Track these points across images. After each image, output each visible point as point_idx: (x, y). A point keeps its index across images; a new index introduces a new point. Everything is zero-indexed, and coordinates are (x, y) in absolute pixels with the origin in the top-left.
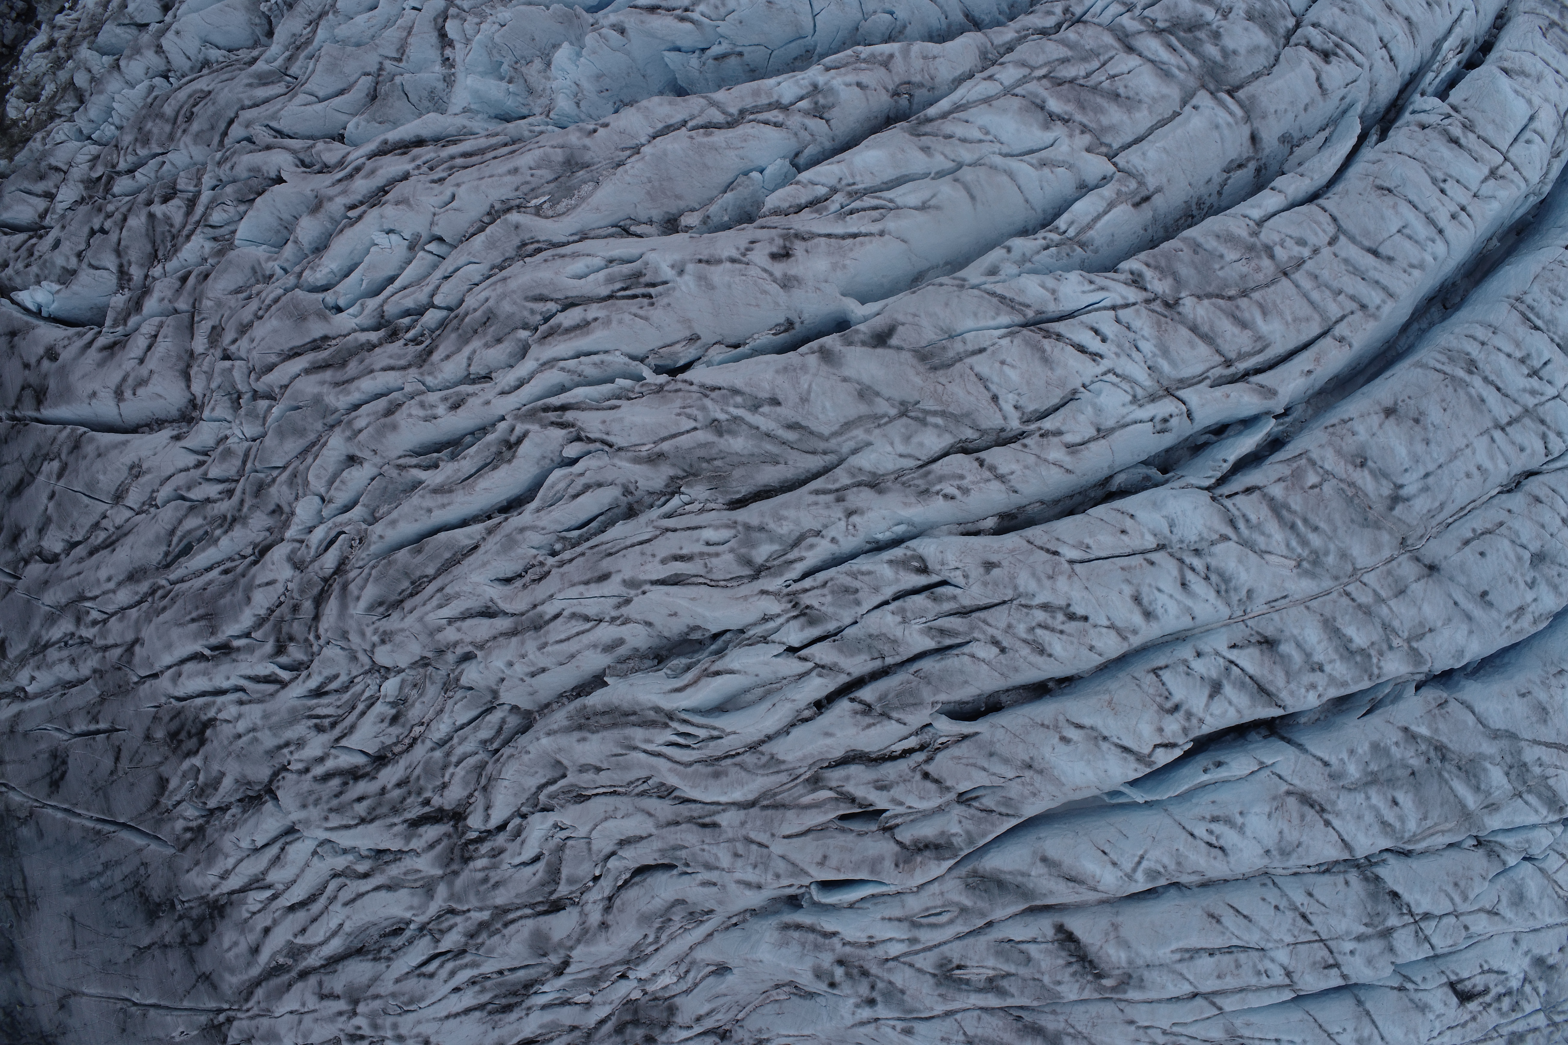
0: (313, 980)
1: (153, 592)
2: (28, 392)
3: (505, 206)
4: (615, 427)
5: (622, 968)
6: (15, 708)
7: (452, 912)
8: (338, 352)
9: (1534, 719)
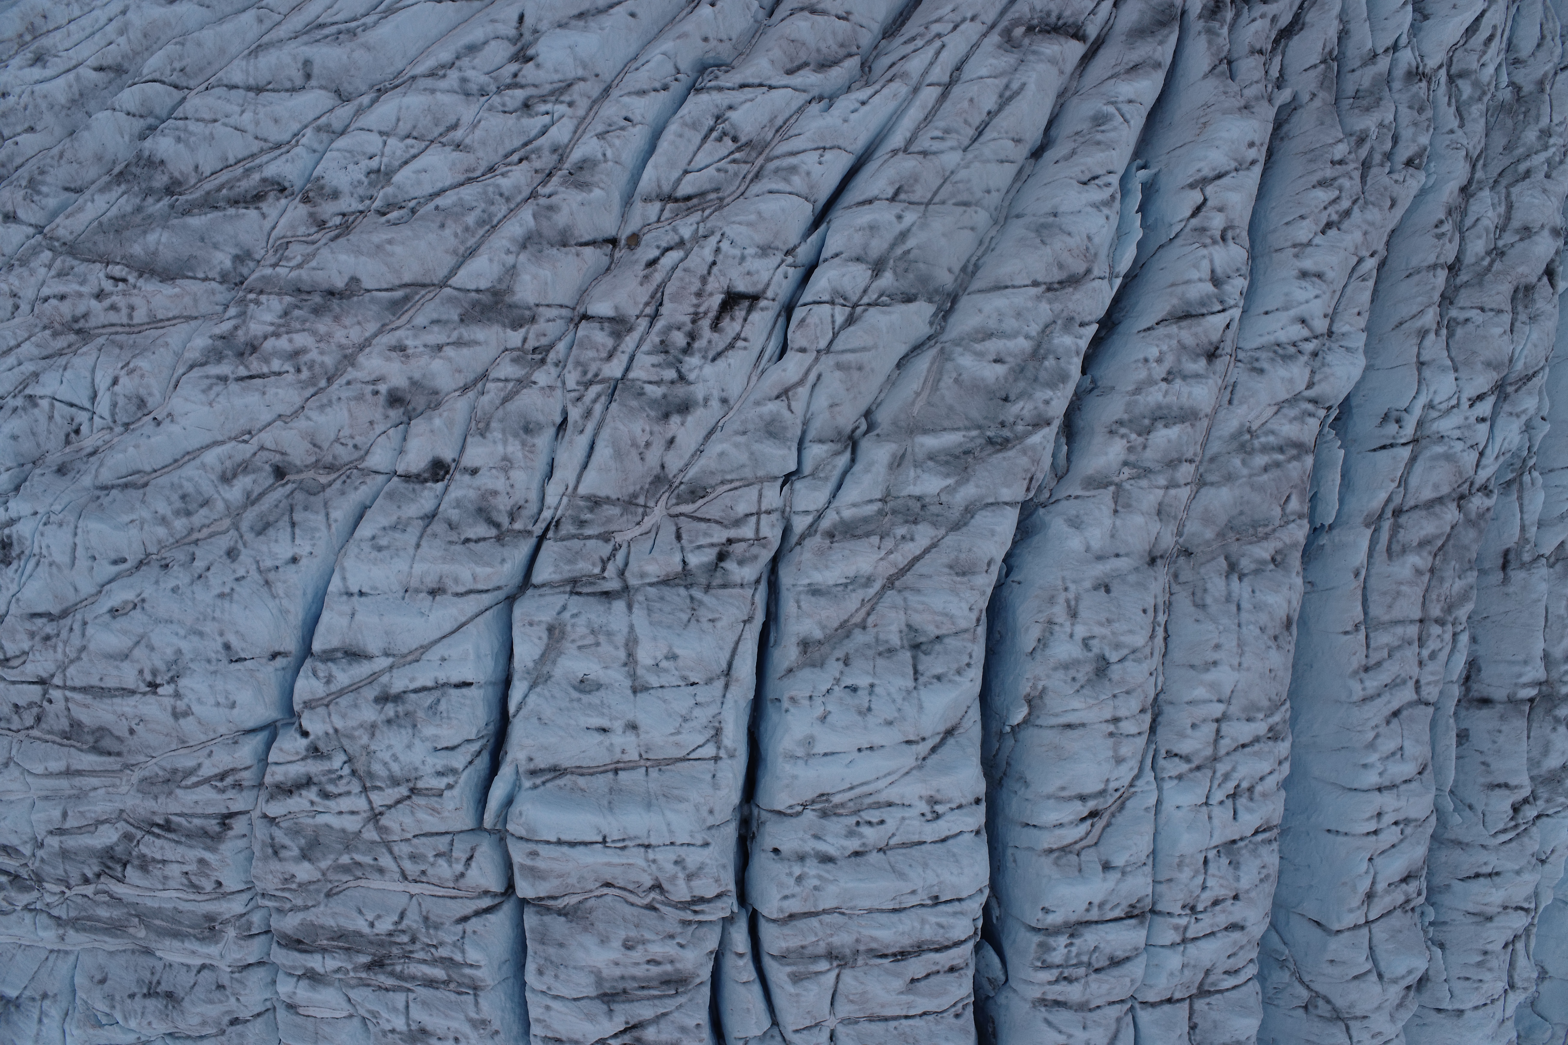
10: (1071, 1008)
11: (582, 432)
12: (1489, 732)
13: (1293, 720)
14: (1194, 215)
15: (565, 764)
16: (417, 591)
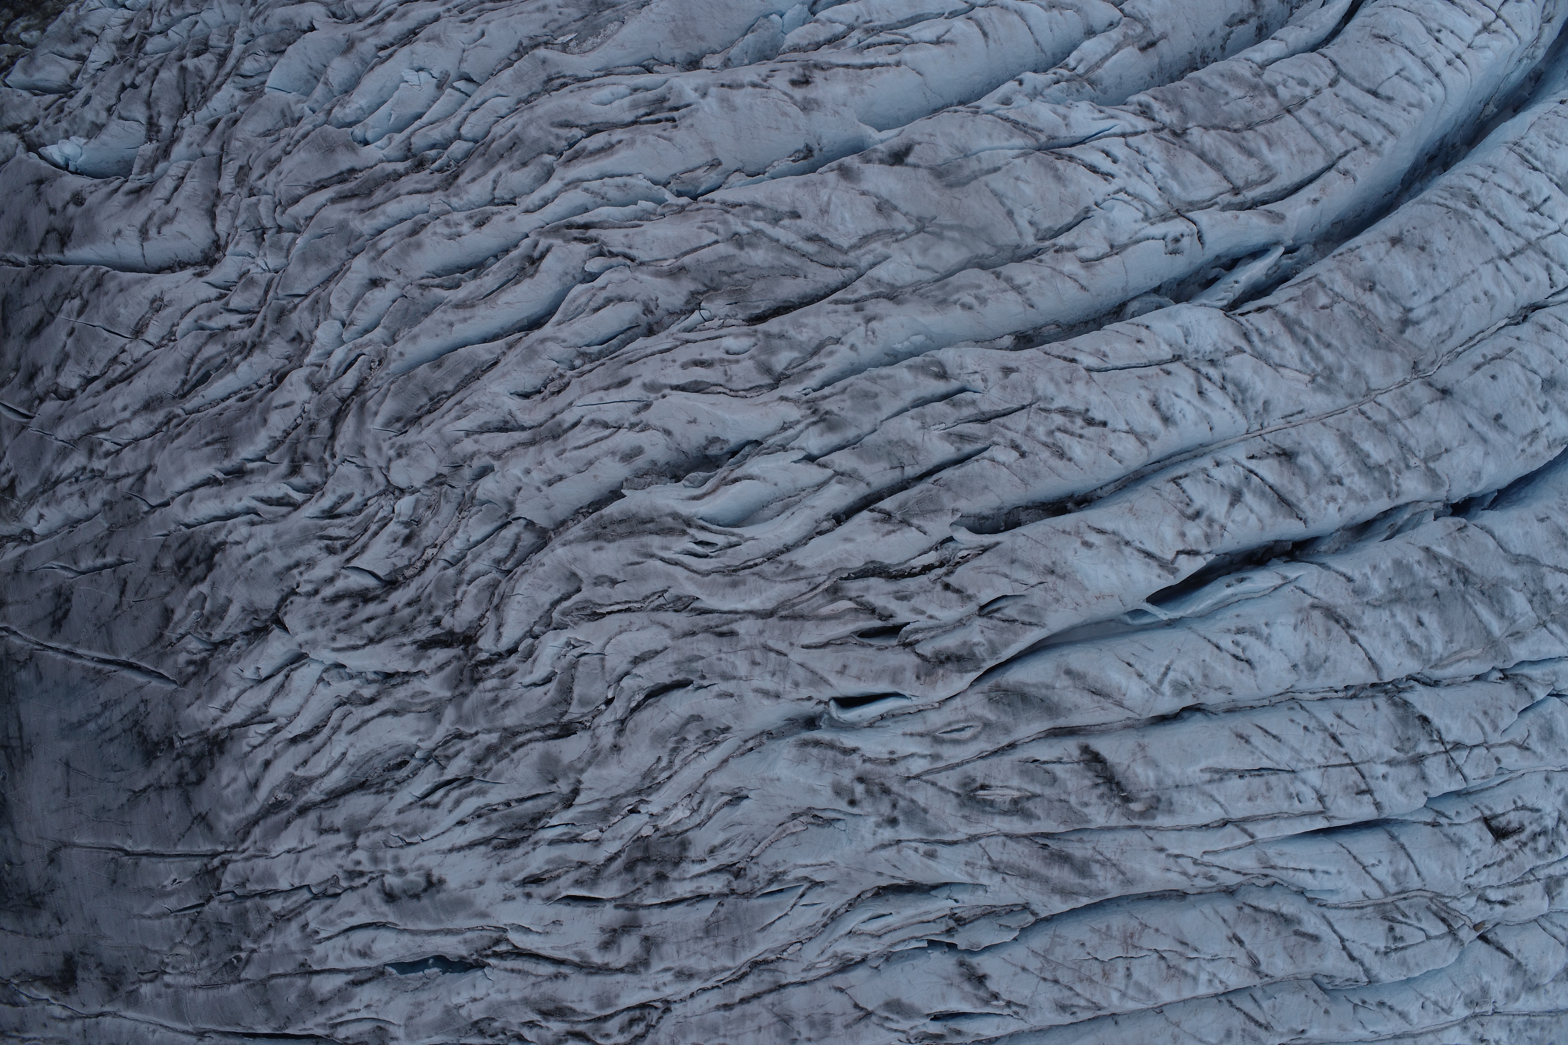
0: (312, 816)
1: (168, 421)
2: (53, 236)
3: (533, 43)
4: (638, 241)
5: (632, 800)
6: (21, 550)
7: (460, 736)
8: (365, 182)
9: (1555, 544)
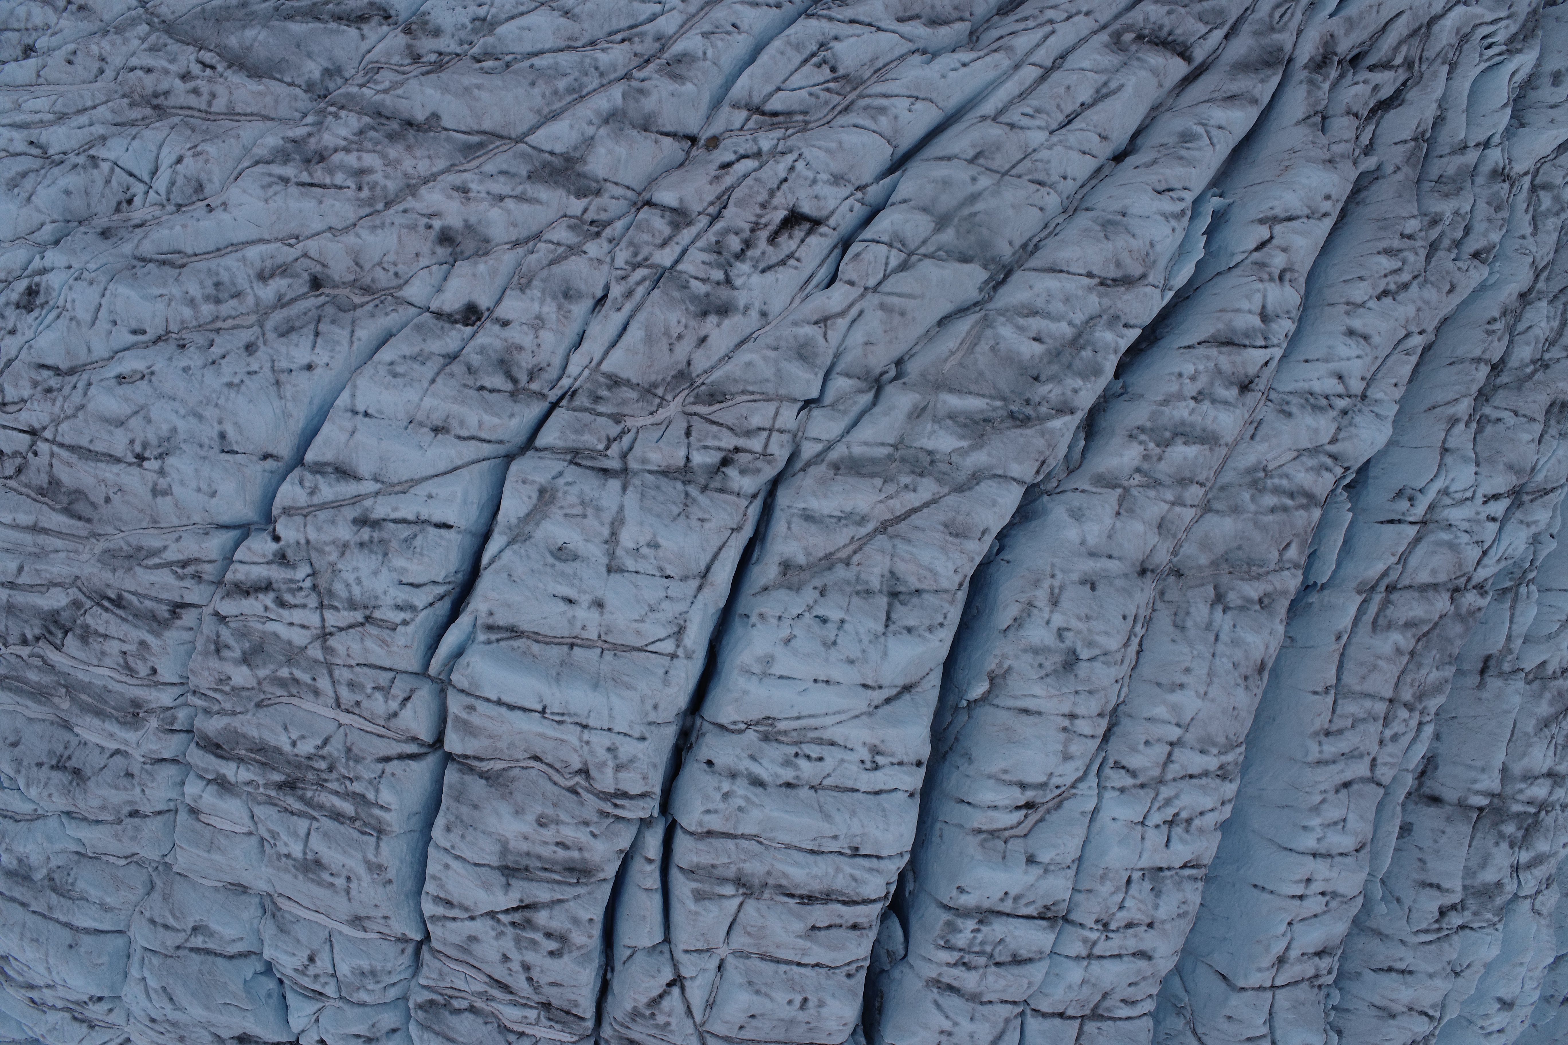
10: (963, 996)
11: (619, 309)
12: (1432, 831)
13: (1245, 767)
14: (1257, 249)
15: (524, 627)
16: (421, 425)
